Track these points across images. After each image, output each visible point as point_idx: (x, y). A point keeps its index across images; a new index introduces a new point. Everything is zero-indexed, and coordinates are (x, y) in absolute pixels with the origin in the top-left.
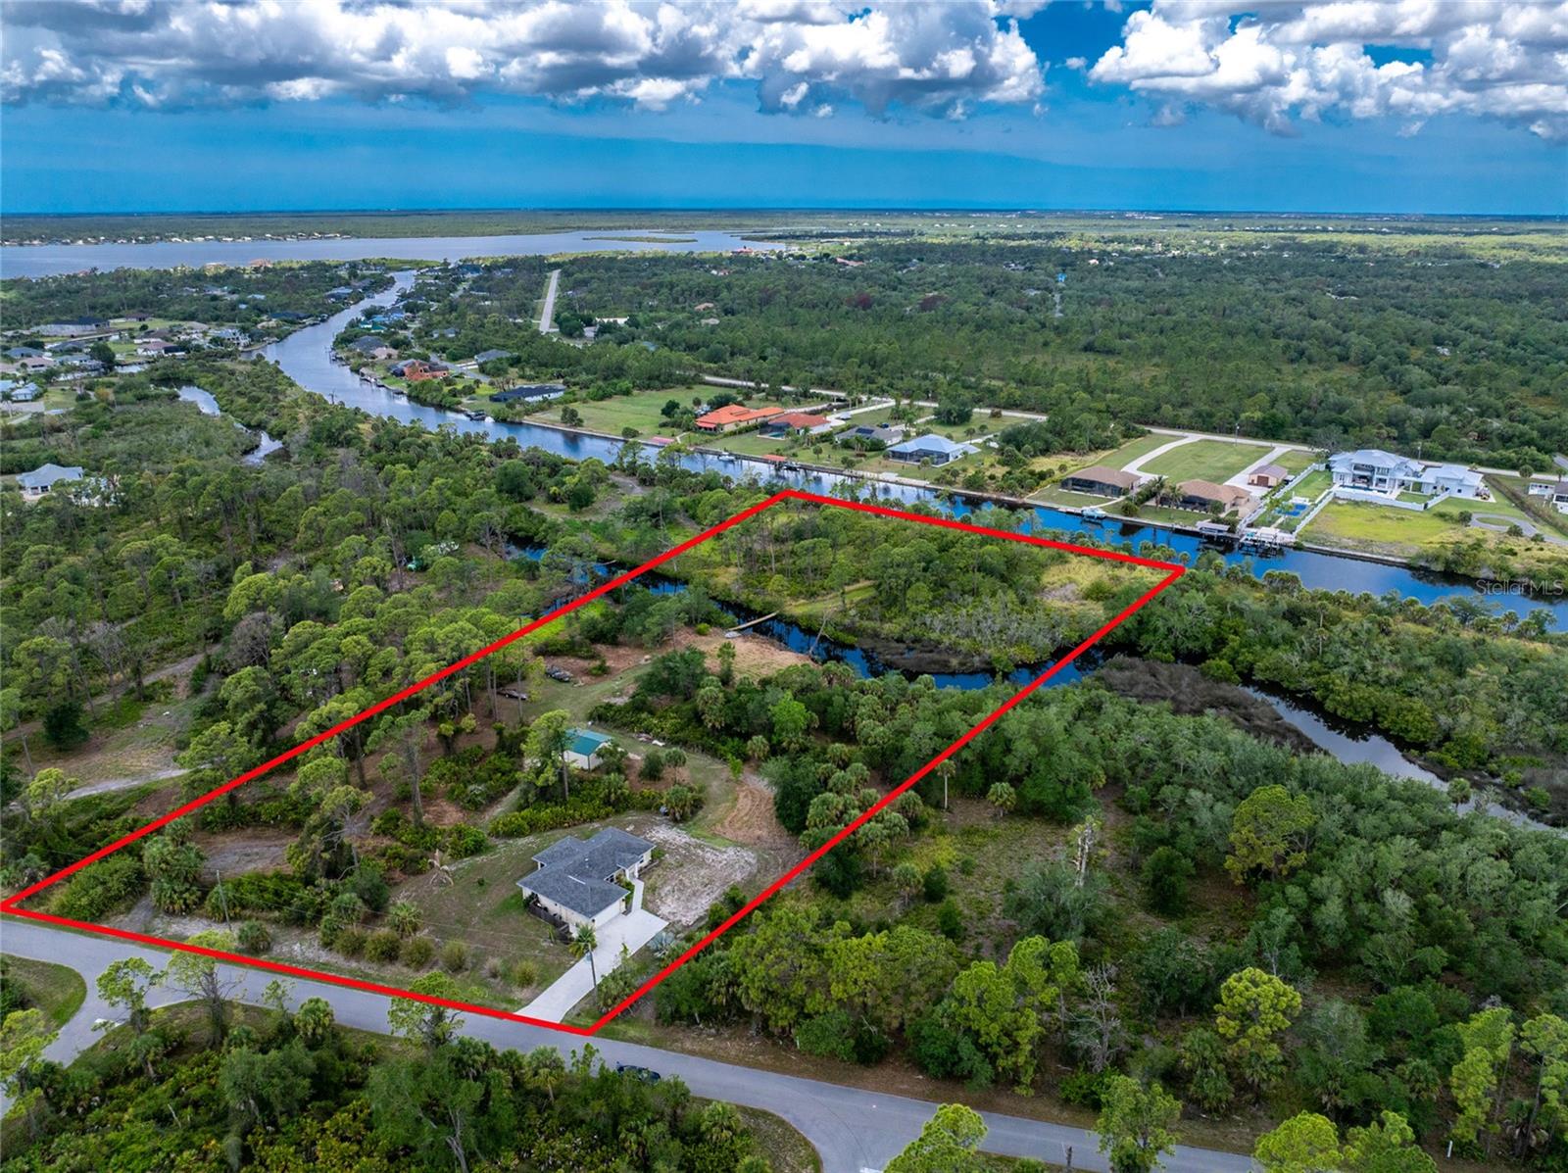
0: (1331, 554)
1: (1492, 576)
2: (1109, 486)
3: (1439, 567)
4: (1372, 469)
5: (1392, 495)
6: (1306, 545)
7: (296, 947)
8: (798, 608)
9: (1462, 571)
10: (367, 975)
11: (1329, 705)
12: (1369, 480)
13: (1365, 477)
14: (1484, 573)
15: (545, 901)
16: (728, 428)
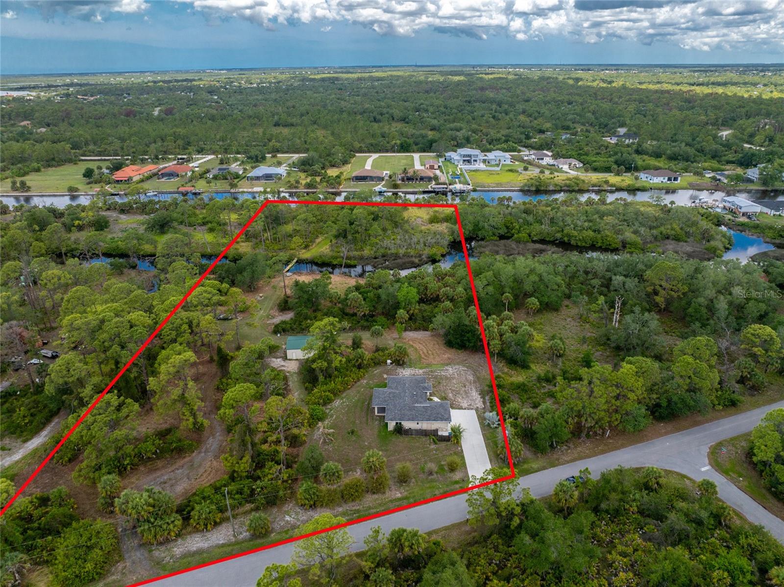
0: (489, 191)
1: (554, 189)
2: (375, 177)
3: (534, 189)
4: (470, 156)
5: (482, 166)
6: (478, 189)
7: (288, 518)
8: (306, 255)
9: (542, 188)
10: (358, 511)
11: (573, 242)
12: (469, 161)
13: (468, 160)
14: (551, 188)
15: (407, 425)
16: (135, 179)
